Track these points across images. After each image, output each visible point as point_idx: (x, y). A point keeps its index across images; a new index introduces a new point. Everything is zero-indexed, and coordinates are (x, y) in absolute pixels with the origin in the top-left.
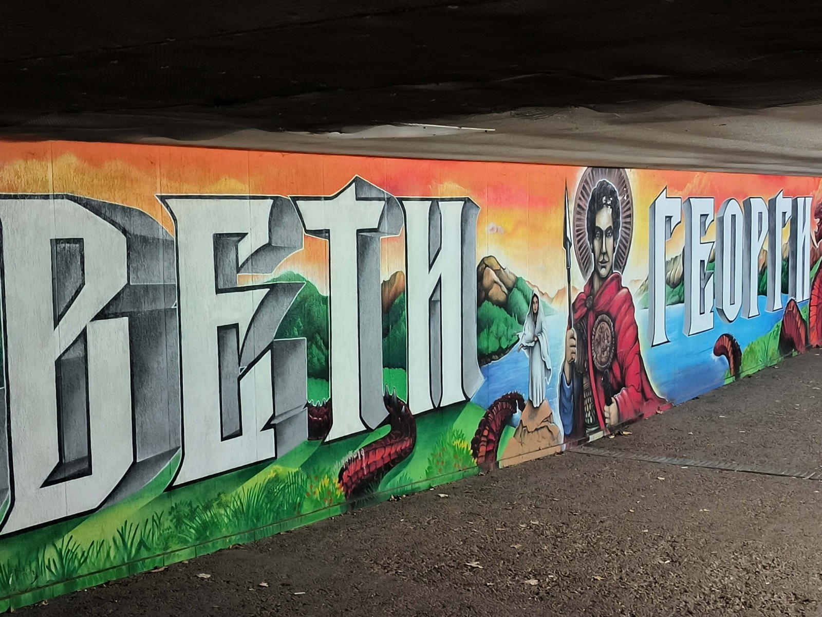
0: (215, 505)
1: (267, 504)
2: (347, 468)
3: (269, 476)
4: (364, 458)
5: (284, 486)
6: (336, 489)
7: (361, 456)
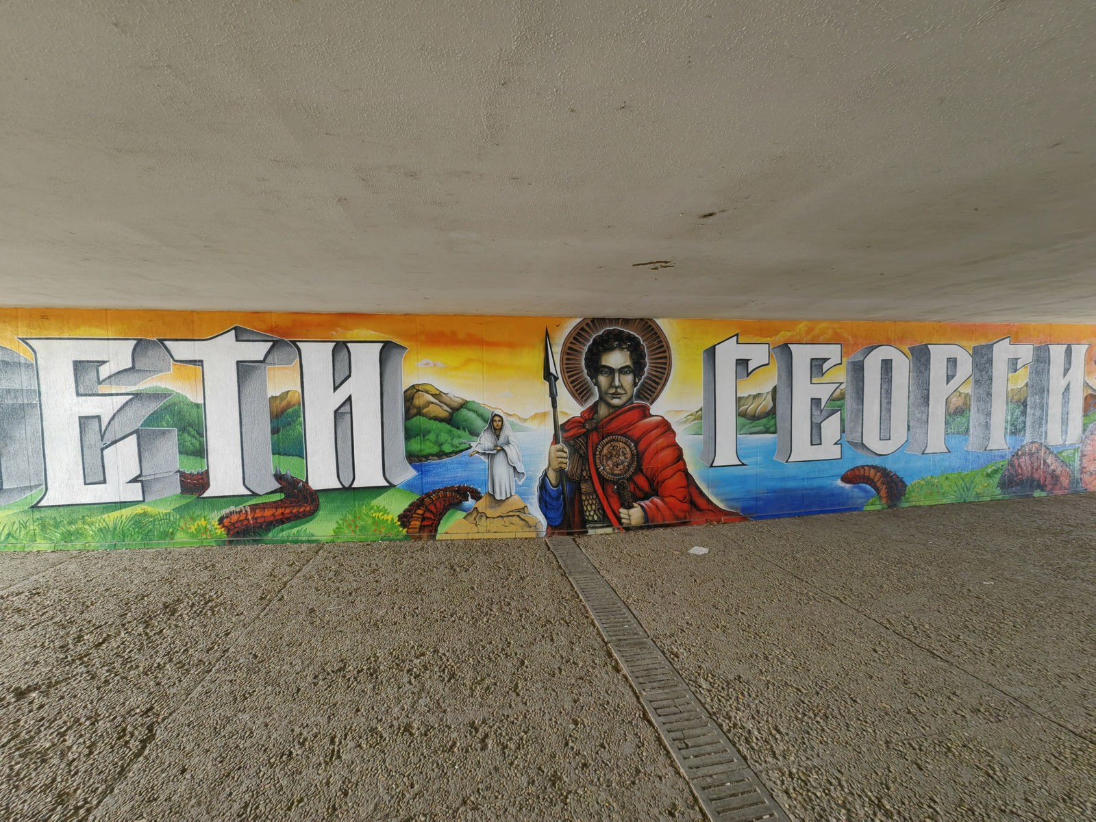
0: (80, 522)
1: (134, 529)
2: (227, 517)
3: (137, 512)
4: (249, 513)
5: (155, 520)
6: (216, 529)
7: (246, 511)
